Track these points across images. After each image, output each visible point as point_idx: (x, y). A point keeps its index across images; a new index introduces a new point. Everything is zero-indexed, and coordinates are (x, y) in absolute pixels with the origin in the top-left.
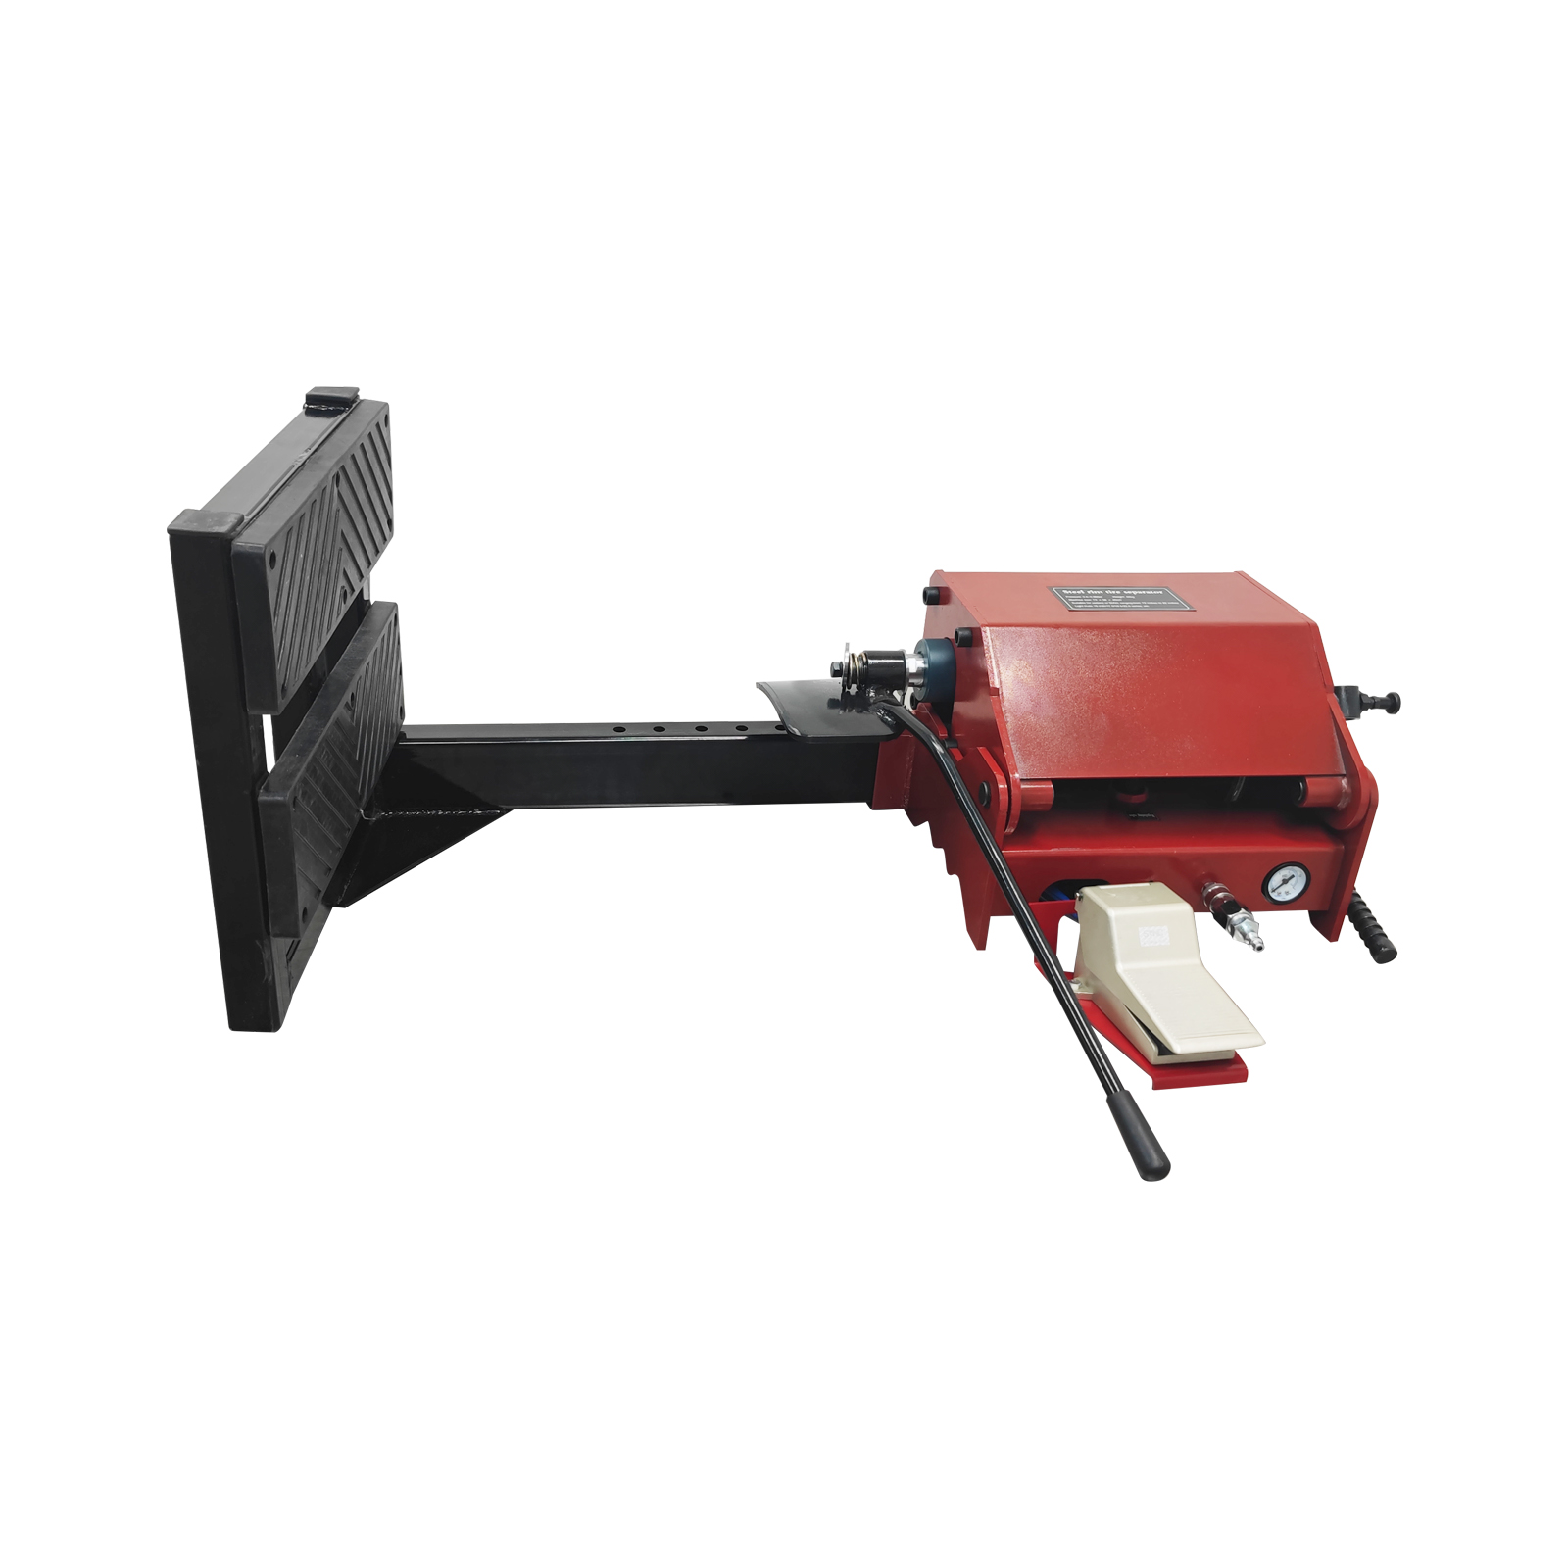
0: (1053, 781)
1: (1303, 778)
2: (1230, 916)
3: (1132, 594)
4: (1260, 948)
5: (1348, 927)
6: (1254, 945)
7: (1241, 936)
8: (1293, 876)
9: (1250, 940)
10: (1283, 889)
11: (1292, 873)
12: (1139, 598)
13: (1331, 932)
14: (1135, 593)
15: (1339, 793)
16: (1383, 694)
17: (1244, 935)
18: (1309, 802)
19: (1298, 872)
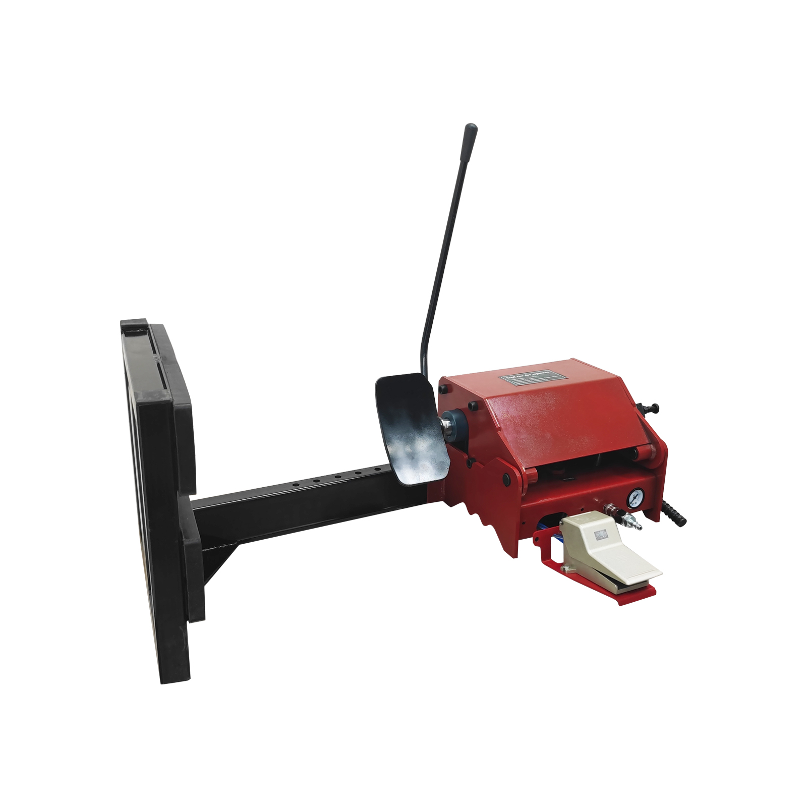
0: (536, 467)
1: (635, 448)
2: (623, 517)
3: (536, 375)
4: (641, 528)
5: (662, 514)
6: (638, 528)
7: (630, 525)
8: (637, 495)
9: (635, 526)
10: (634, 502)
11: (637, 493)
12: (540, 376)
13: (656, 519)
14: (537, 374)
15: (651, 452)
16: (650, 405)
17: (632, 525)
18: (640, 458)
19: (640, 492)
